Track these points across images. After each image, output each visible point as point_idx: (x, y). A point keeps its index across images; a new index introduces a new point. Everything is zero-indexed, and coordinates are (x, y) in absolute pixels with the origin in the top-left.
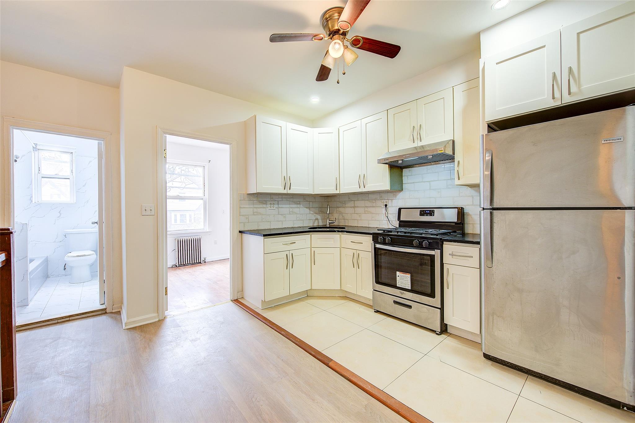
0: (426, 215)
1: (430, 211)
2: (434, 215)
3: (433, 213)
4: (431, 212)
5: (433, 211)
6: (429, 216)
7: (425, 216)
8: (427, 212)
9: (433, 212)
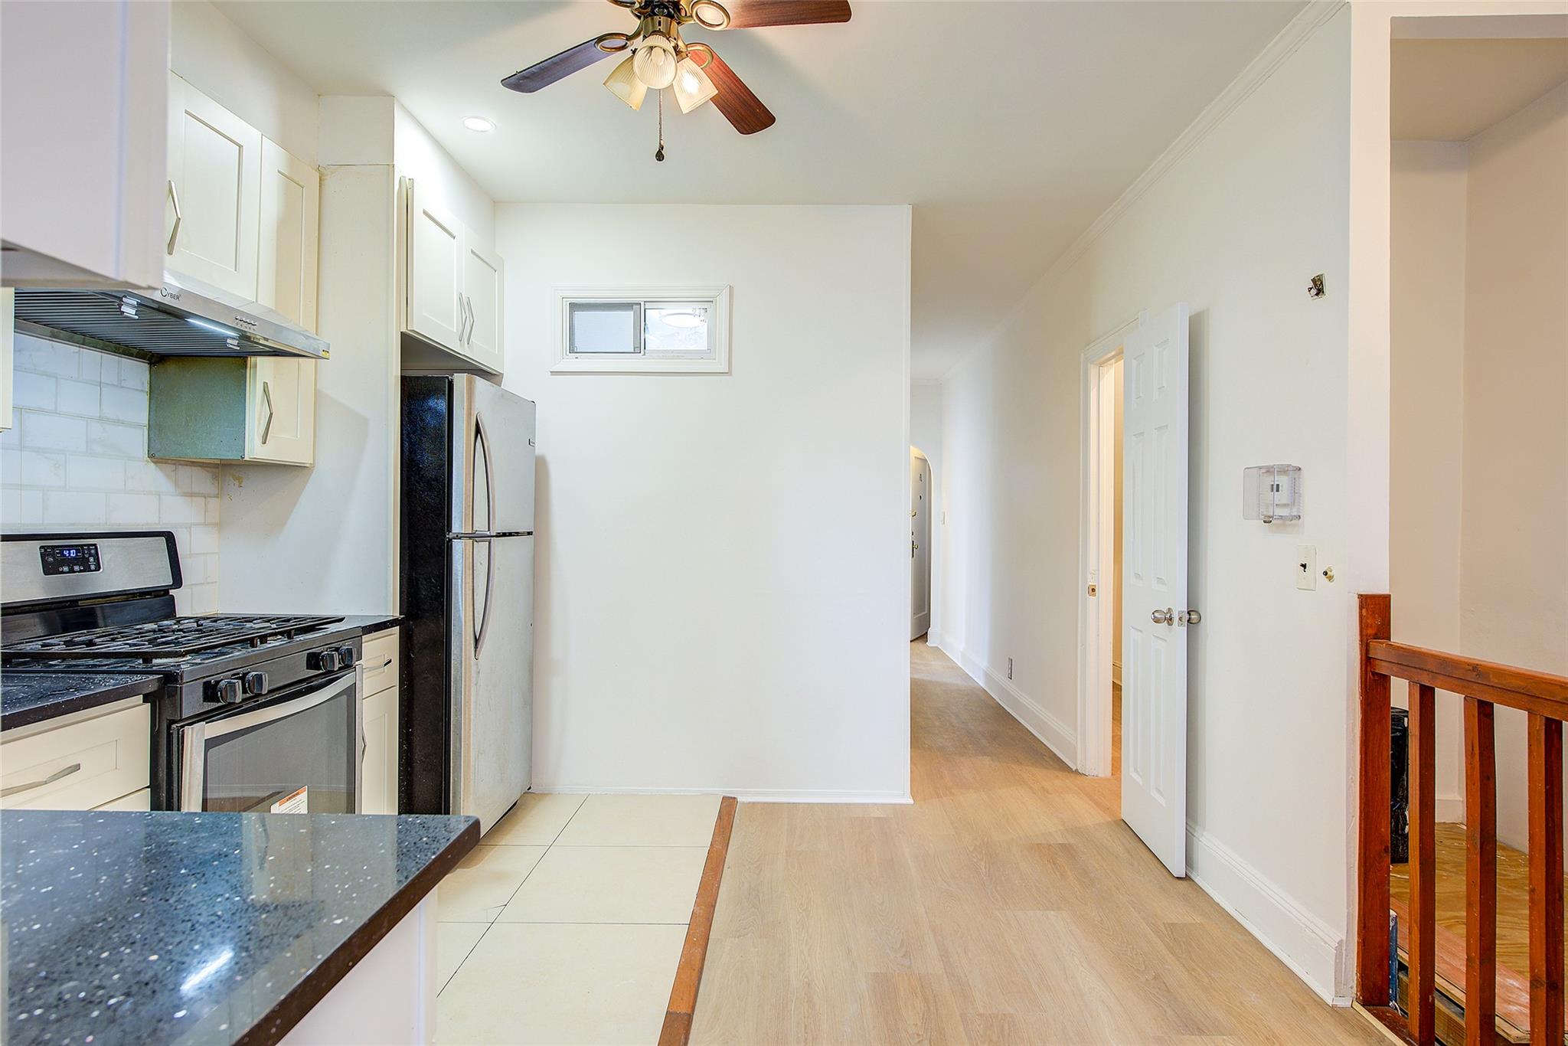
0: (66, 569)
1: (78, 551)
2: (98, 568)
3: (91, 559)
4: (83, 554)
5: (89, 550)
6: (81, 571)
7: (63, 572)
8: (66, 553)
9: (91, 555)
